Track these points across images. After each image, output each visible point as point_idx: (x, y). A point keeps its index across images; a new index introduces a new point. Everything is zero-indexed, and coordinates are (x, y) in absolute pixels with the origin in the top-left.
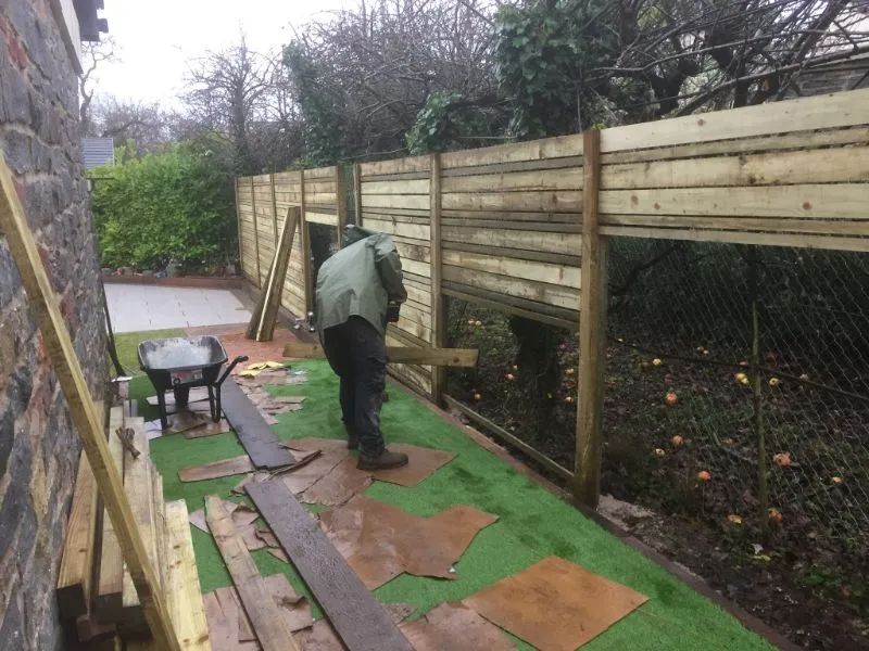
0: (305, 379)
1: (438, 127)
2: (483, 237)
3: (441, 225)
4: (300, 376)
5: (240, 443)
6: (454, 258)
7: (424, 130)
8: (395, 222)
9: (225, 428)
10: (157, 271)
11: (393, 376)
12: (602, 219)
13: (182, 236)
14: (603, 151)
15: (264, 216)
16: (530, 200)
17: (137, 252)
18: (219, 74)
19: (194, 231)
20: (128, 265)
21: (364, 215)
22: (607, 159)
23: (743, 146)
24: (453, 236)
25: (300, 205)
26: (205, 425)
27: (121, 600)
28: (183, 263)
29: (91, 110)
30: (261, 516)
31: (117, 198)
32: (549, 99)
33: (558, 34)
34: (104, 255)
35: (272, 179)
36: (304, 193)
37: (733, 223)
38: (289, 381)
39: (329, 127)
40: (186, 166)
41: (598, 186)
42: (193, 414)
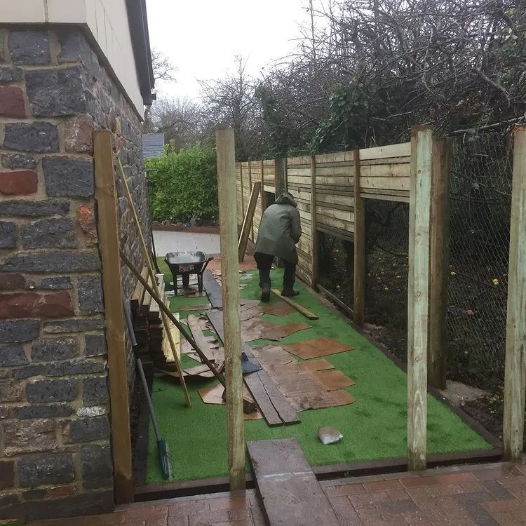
0: (250, 277)
1: (324, 139)
2: (329, 199)
3: (316, 193)
4: (249, 276)
5: (209, 300)
6: (320, 210)
7: (318, 140)
8: (299, 191)
9: (204, 294)
10: (185, 222)
11: (299, 278)
12: (360, 190)
13: (200, 201)
14: (361, 159)
15: (246, 188)
16: (342, 180)
17: (174, 211)
18: (225, 97)
19: (207, 197)
20: (169, 219)
21: (289, 187)
22: (361, 163)
23: (390, 161)
24: (319, 198)
25: (261, 181)
26: (195, 293)
27: (149, 309)
28: (200, 217)
29: (151, 114)
30: (210, 321)
31: (163, 177)
32: (356, 130)
33: (359, 100)
34: (154, 212)
35: (250, 164)
36: (263, 174)
37: (389, 192)
38: (242, 278)
39: (282, 133)
40: (204, 156)
41: (358, 176)
42: (190, 289)
